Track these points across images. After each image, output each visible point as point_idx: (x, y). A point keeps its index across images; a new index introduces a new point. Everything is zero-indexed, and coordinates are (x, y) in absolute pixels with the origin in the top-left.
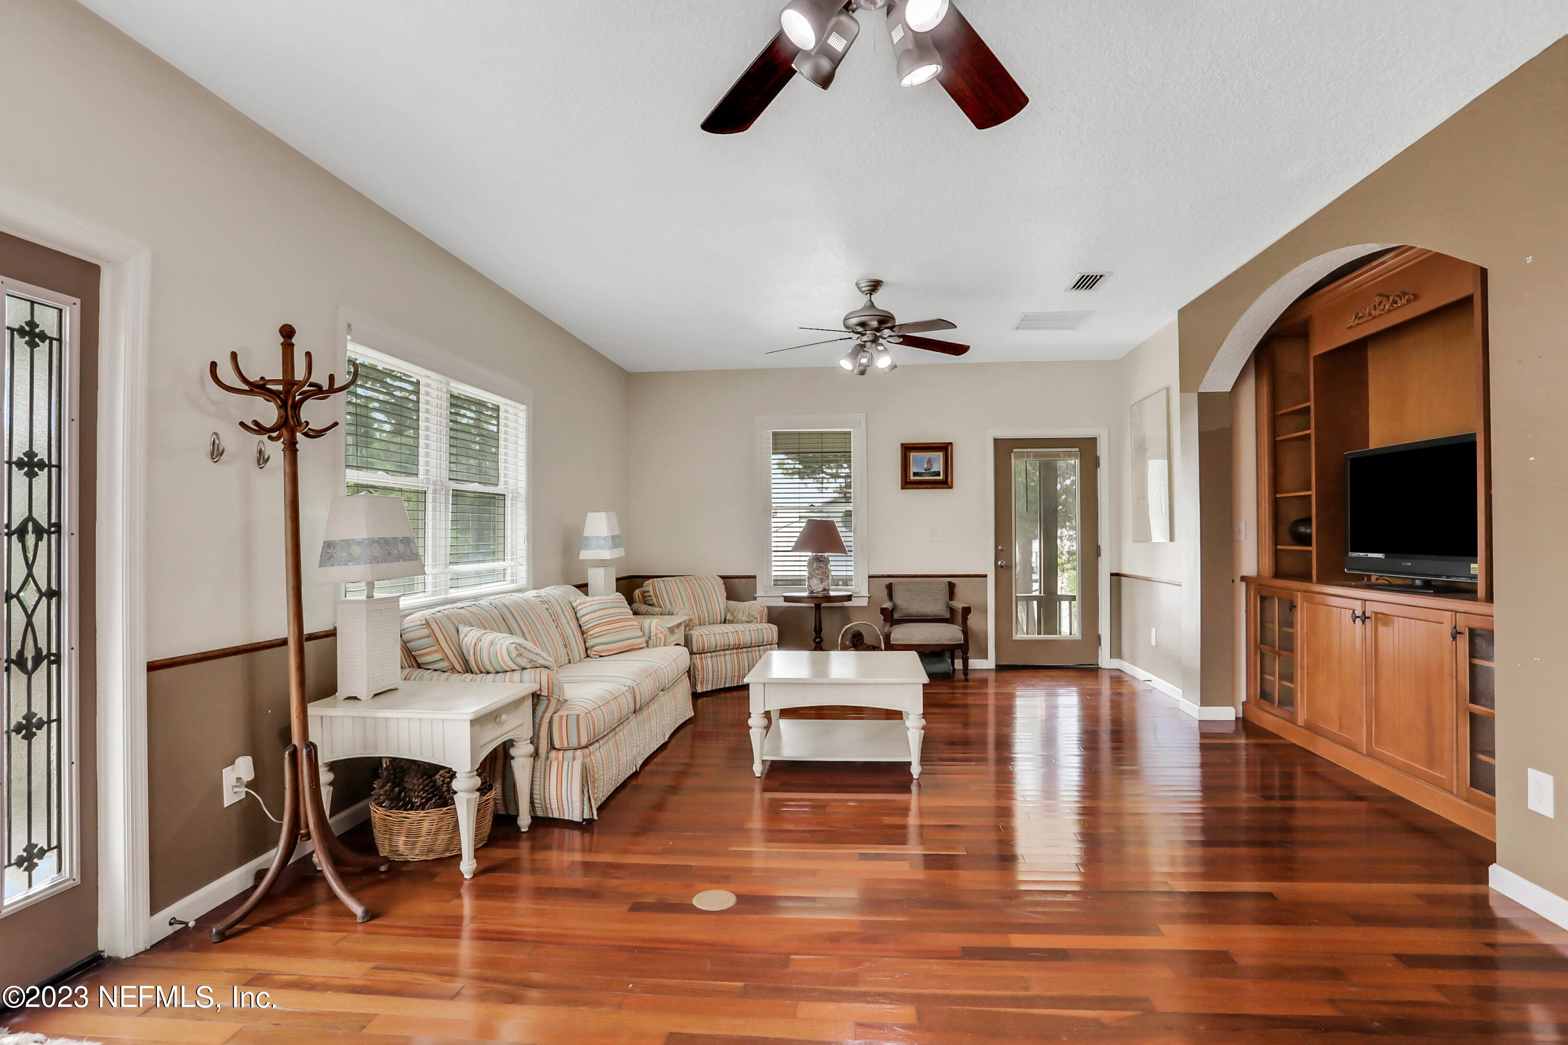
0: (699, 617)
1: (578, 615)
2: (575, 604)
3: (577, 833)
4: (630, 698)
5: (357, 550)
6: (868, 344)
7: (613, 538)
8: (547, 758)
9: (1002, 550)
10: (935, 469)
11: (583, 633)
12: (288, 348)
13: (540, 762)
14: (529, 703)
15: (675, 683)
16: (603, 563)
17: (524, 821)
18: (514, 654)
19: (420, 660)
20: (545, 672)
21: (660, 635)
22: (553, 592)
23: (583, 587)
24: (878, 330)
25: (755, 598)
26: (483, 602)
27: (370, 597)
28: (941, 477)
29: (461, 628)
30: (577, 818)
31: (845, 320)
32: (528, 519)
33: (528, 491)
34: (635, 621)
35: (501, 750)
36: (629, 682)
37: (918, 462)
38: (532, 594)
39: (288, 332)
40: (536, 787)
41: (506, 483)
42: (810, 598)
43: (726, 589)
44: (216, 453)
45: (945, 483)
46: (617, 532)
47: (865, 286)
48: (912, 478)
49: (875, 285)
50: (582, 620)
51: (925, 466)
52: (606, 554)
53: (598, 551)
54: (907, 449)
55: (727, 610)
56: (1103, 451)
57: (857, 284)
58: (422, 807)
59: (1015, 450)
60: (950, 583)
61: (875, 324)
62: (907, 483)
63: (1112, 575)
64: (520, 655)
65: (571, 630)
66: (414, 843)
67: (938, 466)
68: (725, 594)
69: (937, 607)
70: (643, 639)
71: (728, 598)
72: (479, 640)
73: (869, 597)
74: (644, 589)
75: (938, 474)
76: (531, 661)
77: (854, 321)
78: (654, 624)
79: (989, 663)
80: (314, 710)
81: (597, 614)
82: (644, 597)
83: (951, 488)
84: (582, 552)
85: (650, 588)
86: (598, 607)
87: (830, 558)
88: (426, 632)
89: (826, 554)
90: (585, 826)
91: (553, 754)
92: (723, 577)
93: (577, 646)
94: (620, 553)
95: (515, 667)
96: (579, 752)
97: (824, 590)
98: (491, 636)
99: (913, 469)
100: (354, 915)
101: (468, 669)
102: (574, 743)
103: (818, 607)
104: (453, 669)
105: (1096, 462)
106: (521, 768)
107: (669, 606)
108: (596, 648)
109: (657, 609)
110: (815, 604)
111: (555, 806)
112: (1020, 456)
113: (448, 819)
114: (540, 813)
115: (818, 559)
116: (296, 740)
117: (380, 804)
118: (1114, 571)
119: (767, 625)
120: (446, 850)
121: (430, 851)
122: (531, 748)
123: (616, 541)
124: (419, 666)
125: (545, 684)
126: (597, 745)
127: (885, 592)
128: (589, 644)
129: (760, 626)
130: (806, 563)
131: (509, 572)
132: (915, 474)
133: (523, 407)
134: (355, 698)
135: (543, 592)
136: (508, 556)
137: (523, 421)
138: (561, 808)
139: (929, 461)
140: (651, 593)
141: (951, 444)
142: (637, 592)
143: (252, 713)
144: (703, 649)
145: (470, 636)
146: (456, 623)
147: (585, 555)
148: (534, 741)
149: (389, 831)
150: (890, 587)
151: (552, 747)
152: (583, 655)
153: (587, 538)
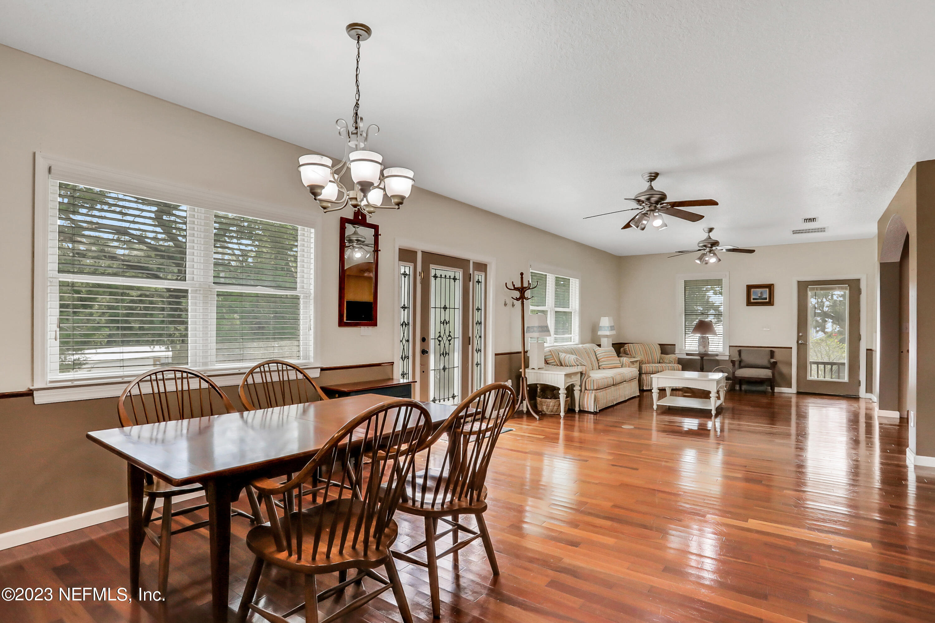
0: (648, 360)
1: (597, 354)
2: (595, 350)
3: (592, 415)
4: (612, 380)
5: (535, 329)
6: (708, 253)
7: (611, 327)
8: (584, 392)
9: (802, 336)
10: (764, 296)
11: (598, 360)
12: (522, 278)
13: (582, 393)
14: (579, 374)
15: (631, 380)
16: (607, 336)
17: (577, 409)
18: (575, 361)
19: (548, 362)
20: (584, 367)
21: (627, 363)
22: (588, 346)
23: (599, 346)
24: (711, 247)
25: (675, 354)
26: (565, 347)
27: (537, 342)
28: (767, 300)
29: (560, 353)
30: (592, 411)
31: (698, 244)
32: (579, 319)
33: (579, 309)
34: (618, 358)
35: (570, 386)
36: (612, 375)
37: (756, 294)
38: (580, 346)
39: (522, 274)
40: (581, 401)
41: (572, 307)
42: (699, 354)
43: (661, 349)
44: (505, 305)
45: (770, 303)
46: (613, 325)
47: (707, 230)
48: (752, 301)
49: (711, 230)
50: (598, 356)
51: (759, 295)
52: (608, 333)
53: (605, 332)
54: (749, 288)
55: (661, 358)
56: (863, 286)
57: (703, 230)
58: (551, 399)
59: (809, 287)
60: (771, 351)
61: (710, 246)
62: (749, 303)
63: (867, 350)
64: (577, 361)
65: (594, 359)
66: (548, 408)
67: (766, 295)
68: (660, 352)
69: (765, 362)
70: (620, 364)
71: (662, 353)
72: (565, 356)
73: (729, 356)
74: (625, 348)
75: (766, 299)
76: (580, 363)
77: (701, 245)
78: (625, 360)
79: (793, 390)
80: (527, 370)
81: (603, 354)
82: (624, 351)
83: (773, 305)
84: (599, 332)
85: (627, 347)
86: (603, 351)
87: (709, 338)
88: (550, 353)
89: (707, 336)
90: (595, 413)
91: (586, 391)
92: (660, 344)
93: (596, 365)
94: (614, 332)
95: (575, 365)
96: (594, 391)
97: (705, 351)
98: (568, 355)
99: (753, 297)
100: (536, 419)
101: (561, 365)
102: (592, 388)
103: (702, 358)
104: (558, 365)
105: (859, 291)
106: (577, 394)
107: (634, 354)
108: (602, 366)
109: (629, 356)
110: (701, 357)
111: (586, 407)
112: (812, 289)
113: (557, 403)
114: (582, 409)
115: (703, 338)
116: (523, 376)
117: (539, 398)
118: (868, 348)
119: (676, 365)
120: (556, 412)
121: (552, 411)
122: (580, 388)
123: (612, 328)
124: (548, 364)
125: (584, 370)
126: (599, 391)
127: (738, 353)
128: (600, 364)
129: (673, 365)
130: (697, 339)
131: (572, 338)
132: (754, 299)
133: (578, 280)
134: (534, 369)
135: (584, 345)
136: (572, 333)
137: (578, 285)
138: (588, 408)
139: (761, 293)
140: (627, 350)
141: (773, 284)
142: (622, 349)
143: (510, 370)
144: (647, 372)
145: (562, 356)
146: (558, 352)
147: (600, 333)
148: (581, 386)
149: (542, 405)
150: (740, 352)
151: (586, 389)
152: (598, 368)
153: (601, 327)
